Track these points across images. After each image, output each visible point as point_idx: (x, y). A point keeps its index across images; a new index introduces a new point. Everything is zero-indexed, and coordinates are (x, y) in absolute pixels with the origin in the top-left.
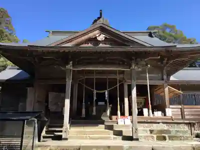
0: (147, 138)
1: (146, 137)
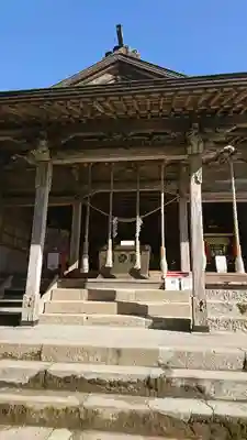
0: (231, 325)
1: (228, 324)
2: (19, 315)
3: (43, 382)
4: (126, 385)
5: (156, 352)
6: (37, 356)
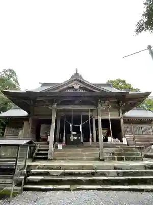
6: (60, 168)
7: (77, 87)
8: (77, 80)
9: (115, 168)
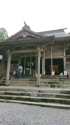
2: (5, 84)
3: (6, 94)
4: (18, 94)
5: (25, 89)
6: (6, 90)
7: (25, 36)
8: (24, 31)
9: (39, 92)
